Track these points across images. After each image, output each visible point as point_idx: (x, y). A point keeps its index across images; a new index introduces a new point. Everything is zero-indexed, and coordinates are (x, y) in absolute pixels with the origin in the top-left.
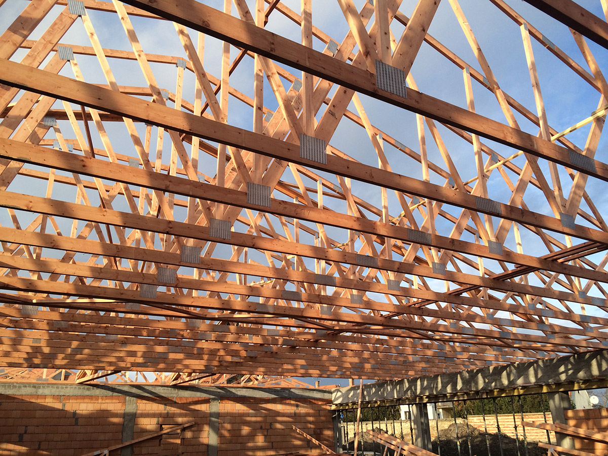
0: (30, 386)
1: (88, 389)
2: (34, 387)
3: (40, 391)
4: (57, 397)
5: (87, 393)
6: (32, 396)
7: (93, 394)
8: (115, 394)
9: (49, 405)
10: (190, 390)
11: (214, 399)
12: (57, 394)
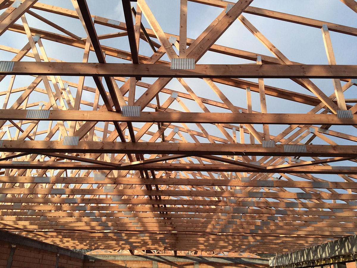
0: (112, 256)
1: (136, 257)
2: (114, 256)
3: (117, 258)
4: (124, 261)
5: (136, 259)
6: (113, 260)
7: (138, 260)
8: (148, 260)
9: (120, 264)
10: (183, 258)
11: (196, 263)
12: (123, 259)
